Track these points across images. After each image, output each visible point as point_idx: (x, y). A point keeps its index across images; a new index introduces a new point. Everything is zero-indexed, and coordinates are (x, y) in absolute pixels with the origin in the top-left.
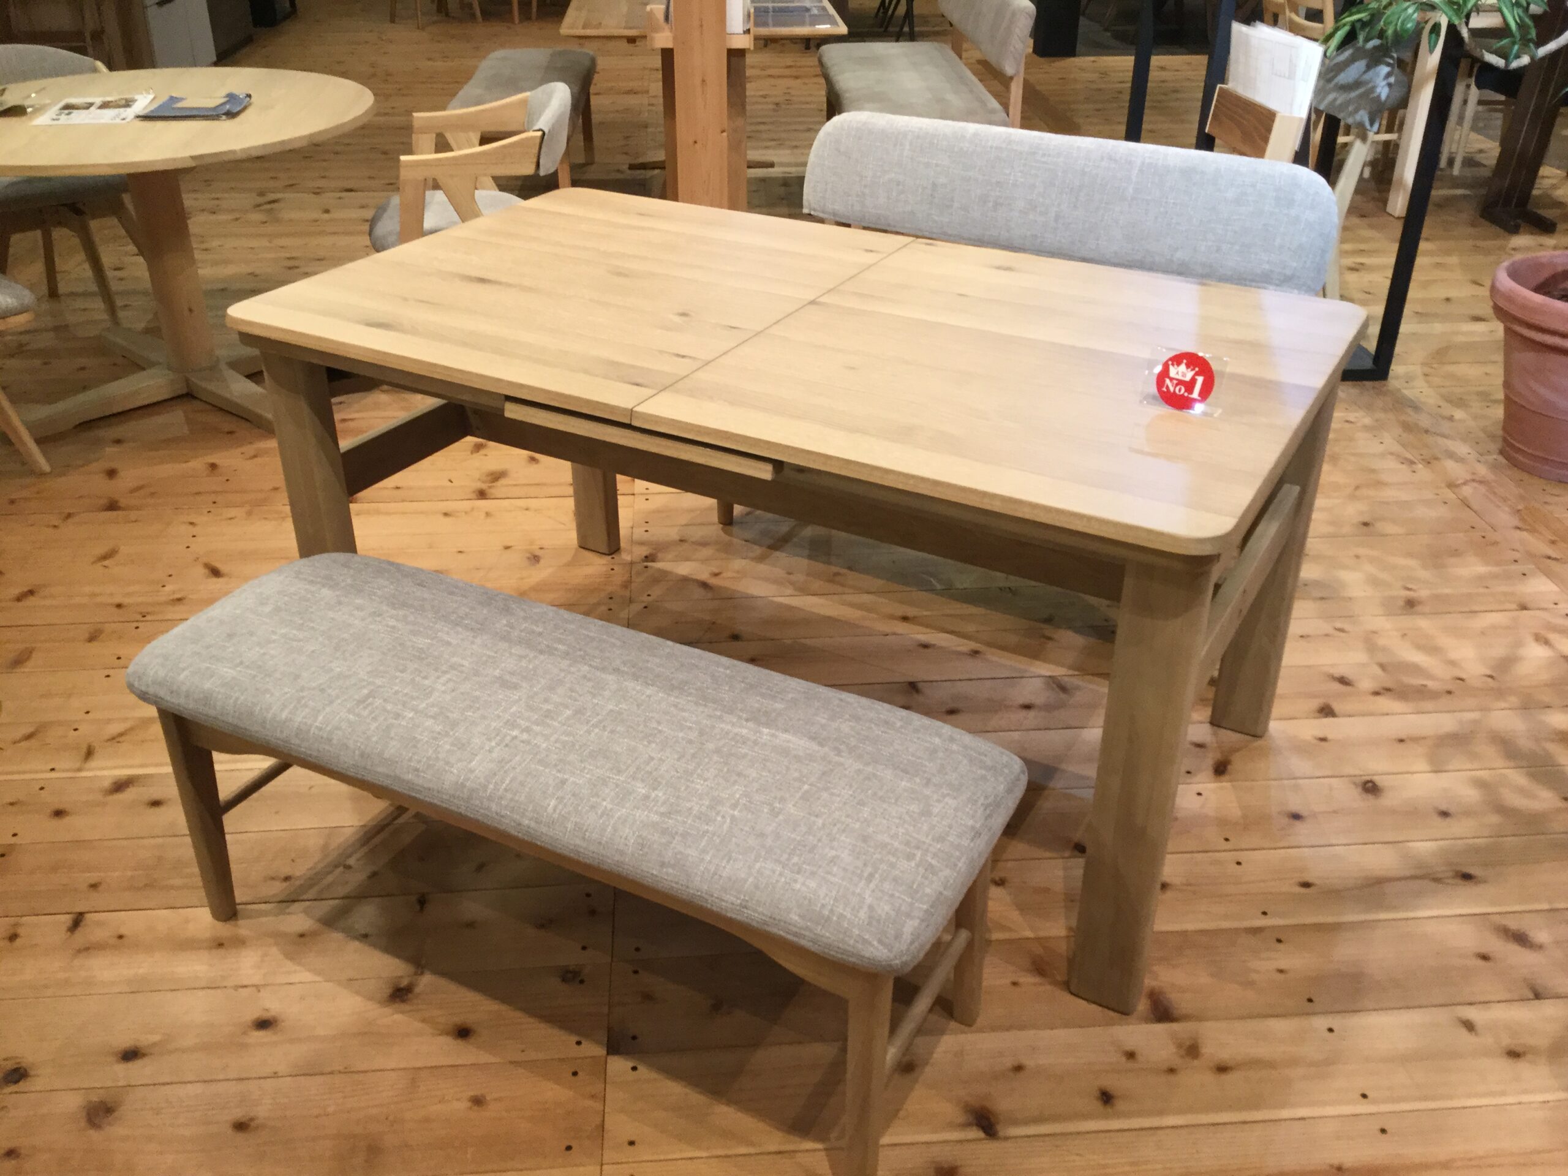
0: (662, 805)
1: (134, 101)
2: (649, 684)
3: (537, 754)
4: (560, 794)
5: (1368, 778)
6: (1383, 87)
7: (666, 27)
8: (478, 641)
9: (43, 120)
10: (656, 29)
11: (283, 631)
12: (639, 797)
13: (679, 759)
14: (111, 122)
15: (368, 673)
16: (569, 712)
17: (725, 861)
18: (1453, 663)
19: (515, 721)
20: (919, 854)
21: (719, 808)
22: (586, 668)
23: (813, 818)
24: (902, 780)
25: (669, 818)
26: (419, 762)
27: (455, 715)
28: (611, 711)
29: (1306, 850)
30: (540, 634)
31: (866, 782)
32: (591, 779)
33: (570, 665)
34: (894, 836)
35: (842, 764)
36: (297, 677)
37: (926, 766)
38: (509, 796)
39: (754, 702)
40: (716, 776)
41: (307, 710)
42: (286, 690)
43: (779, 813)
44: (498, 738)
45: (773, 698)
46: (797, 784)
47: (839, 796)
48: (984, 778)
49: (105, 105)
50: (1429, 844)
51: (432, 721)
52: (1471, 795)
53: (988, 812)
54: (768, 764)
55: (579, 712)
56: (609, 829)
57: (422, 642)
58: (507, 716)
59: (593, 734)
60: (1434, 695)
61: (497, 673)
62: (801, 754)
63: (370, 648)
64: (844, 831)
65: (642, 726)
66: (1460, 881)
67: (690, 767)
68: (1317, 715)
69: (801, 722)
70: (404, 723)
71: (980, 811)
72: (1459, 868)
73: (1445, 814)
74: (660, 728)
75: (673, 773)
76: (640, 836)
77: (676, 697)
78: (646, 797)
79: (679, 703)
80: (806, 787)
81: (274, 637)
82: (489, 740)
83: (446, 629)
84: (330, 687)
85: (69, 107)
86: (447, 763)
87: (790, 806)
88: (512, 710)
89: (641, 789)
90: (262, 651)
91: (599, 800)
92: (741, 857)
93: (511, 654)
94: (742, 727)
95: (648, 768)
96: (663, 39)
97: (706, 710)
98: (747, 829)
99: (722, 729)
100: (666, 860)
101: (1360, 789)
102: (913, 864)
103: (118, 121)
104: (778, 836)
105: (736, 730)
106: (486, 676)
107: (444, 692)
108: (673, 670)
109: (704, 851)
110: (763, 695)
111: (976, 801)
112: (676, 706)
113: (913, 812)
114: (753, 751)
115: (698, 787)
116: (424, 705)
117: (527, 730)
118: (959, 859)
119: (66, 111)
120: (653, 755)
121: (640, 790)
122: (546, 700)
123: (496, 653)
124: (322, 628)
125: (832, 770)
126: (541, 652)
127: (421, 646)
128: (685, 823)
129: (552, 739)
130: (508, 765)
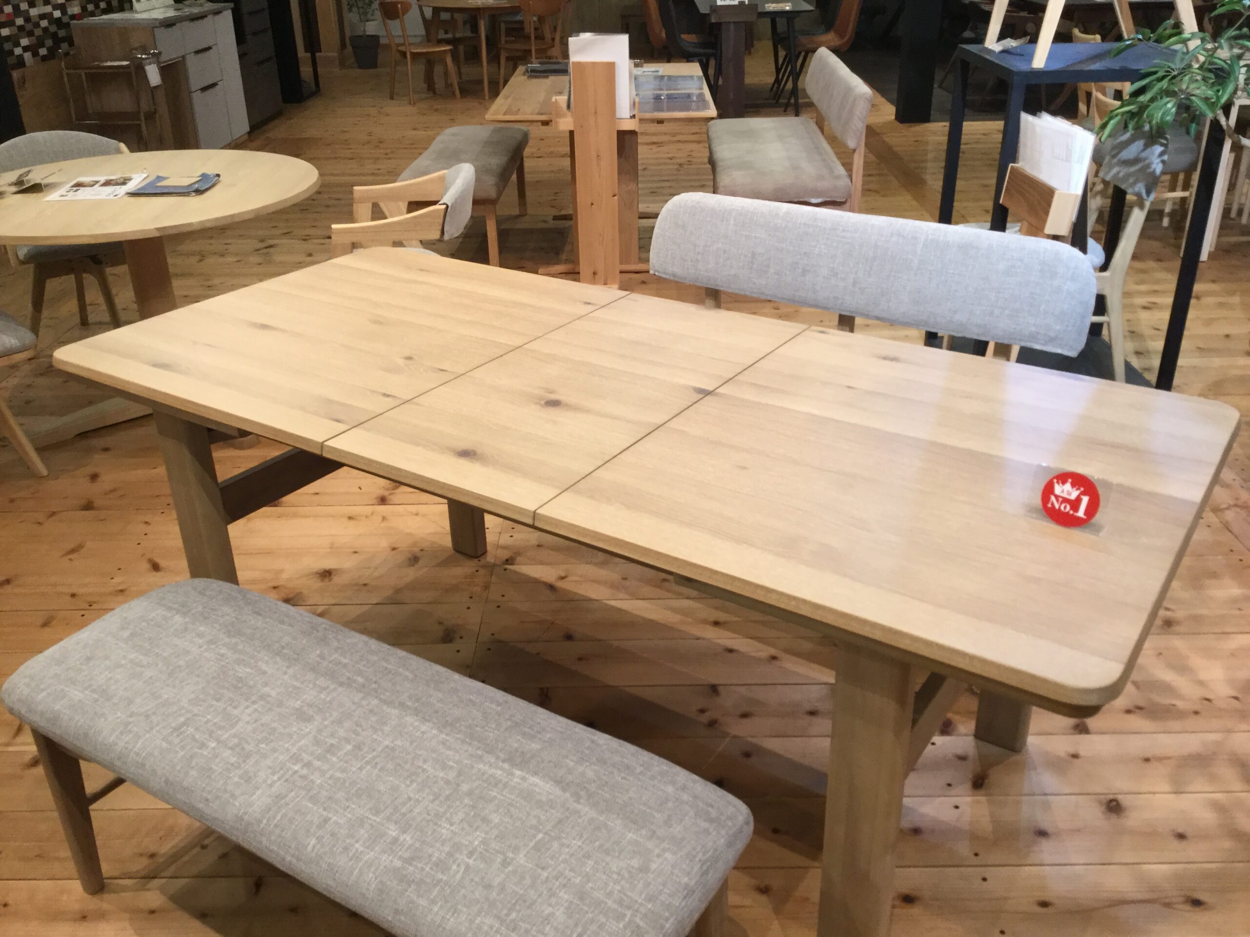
0: (407, 850)
1: (130, 179)
2: (426, 720)
3: (310, 790)
4: (320, 833)
5: (1112, 797)
6: (1157, 164)
7: (569, 114)
8: (291, 671)
9: (53, 196)
10: (559, 115)
11: (132, 656)
12: (388, 841)
13: (432, 801)
14: (106, 197)
15: (189, 701)
16: (349, 747)
17: (450, 914)
18: (1201, 683)
19: (300, 755)
20: (629, 913)
21: (457, 855)
22: (375, 702)
23: (539, 870)
24: (629, 832)
25: (411, 865)
26: (210, 792)
27: (249, 748)
28: (387, 747)
29: (1047, 868)
30: (345, 666)
31: (597, 832)
32: (351, 819)
33: (363, 698)
34: (610, 894)
35: (577, 812)
36: (130, 702)
37: (654, 817)
38: (278, 831)
39: (515, 742)
40: (462, 821)
41: (131, 736)
42: (119, 714)
43: (509, 864)
44: (282, 772)
45: (532, 737)
46: (532, 832)
47: (568, 846)
48: (707, 832)
49: (107, 183)
50: (1164, 867)
51: (230, 751)
52: (1207, 818)
53: (705, 868)
54: (512, 809)
55: (358, 747)
56: (356, 872)
57: (242, 671)
58: (294, 750)
59: (364, 772)
60: (1180, 715)
61: (298, 704)
62: (544, 799)
63: (198, 676)
64: (565, 886)
65: (409, 765)
66: (1188, 907)
67: (442, 810)
68: (1072, 731)
69: (551, 764)
70: (205, 753)
71: (696, 868)
72: (1189, 894)
73: (1181, 836)
74: (425, 767)
75: (425, 815)
76: (381, 882)
77: (447, 735)
78: (395, 840)
79: (447, 740)
80: (540, 836)
81: (123, 662)
82: (273, 774)
83: (266, 658)
84: (154, 713)
85: (79, 185)
86: (233, 795)
87: (522, 856)
88: (300, 744)
89: (393, 831)
90: (110, 675)
91: (353, 841)
92: (465, 910)
93: (315, 684)
94: (497, 768)
95: (404, 810)
96: (565, 124)
97: (470, 749)
98: (477, 879)
99: (479, 770)
100: (400, 908)
101: (1103, 808)
102: (621, 926)
103: (111, 197)
104: (502, 888)
105: (492, 771)
106: (287, 708)
107: (248, 723)
108: (451, 706)
109: (434, 902)
110: (524, 734)
111: (695, 857)
112: (444, 743)
113: (633, 867)
114: (501, 795)
115: (444, 831)
116: (226, 736)
117: (308, 765)
118: (667, 920)
119: (75, 189)
120: (412, 795)
121: (391, 832)
122: (332, 735)
123: (302, 683)
124: (165, 654)
125: (567, 818)
126: (341, 684)
127: (240, 675)
128: (423, 869)
129: (328, 775)
130: (283, 801)
